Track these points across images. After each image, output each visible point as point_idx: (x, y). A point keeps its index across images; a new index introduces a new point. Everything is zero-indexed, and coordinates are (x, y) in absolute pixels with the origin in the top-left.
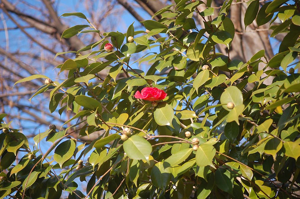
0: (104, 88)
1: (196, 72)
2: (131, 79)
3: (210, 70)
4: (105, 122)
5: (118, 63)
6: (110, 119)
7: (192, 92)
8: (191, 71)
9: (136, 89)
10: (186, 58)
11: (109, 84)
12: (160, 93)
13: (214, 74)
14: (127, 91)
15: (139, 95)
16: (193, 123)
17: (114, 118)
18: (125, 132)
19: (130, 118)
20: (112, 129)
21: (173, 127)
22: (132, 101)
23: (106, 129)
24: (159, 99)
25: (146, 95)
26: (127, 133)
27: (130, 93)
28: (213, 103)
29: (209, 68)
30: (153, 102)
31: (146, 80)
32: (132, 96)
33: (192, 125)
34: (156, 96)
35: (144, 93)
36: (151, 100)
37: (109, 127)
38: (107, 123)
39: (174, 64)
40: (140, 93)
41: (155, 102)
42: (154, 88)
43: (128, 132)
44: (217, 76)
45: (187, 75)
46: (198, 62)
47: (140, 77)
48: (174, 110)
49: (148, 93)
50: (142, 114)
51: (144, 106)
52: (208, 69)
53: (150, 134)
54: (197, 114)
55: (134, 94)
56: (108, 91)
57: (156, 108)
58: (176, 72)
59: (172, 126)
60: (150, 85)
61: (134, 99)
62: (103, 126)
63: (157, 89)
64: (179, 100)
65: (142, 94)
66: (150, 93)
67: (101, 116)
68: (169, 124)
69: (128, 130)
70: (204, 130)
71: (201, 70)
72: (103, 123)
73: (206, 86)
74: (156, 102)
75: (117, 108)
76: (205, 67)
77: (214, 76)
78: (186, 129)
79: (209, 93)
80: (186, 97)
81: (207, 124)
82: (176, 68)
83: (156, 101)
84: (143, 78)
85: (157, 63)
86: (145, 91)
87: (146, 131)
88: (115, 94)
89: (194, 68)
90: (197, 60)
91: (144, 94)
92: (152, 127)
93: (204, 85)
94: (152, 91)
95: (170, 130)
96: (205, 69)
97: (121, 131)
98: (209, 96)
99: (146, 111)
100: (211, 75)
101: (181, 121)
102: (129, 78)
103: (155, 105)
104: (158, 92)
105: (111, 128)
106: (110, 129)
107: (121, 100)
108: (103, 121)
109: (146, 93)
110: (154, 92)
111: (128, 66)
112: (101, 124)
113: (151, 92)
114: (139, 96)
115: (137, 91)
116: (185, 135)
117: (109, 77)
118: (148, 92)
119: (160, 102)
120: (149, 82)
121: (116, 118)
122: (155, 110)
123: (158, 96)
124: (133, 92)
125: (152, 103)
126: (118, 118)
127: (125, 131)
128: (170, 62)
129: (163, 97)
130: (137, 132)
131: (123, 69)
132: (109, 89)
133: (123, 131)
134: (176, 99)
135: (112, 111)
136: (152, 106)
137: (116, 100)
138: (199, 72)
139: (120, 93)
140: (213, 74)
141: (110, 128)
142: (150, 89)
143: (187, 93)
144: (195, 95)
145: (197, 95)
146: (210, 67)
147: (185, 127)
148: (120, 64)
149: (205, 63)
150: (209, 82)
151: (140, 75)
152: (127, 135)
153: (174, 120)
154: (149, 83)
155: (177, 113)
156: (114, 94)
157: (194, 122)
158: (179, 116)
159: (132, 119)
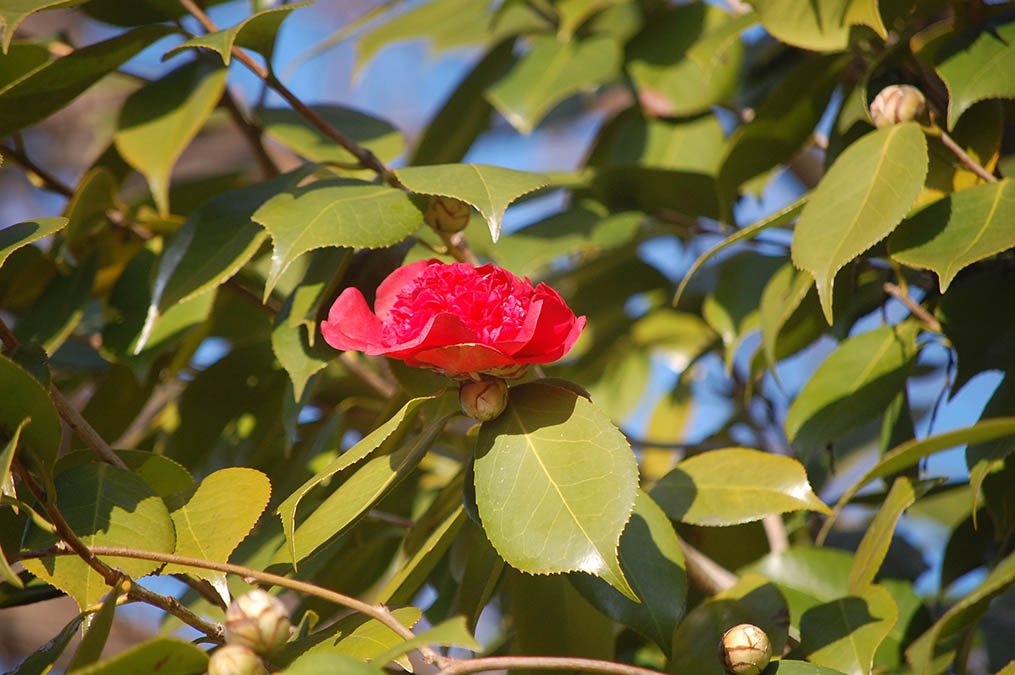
0: (76, 249)
1: (822, 137)
2: (299, 193)
3: (935, 130)
4: (83, 540)
5: (186, 56)
6: (117, 514)
7: (778, 301)
8: (781, 130)
9: (338, 271)
10: (744, 20)
11: (114, 226)
12: (526, 307)
13: (969, 157)
14: (260, 284)
15: (357, 319)
16: (783, 555)
17: (150, 508)
18: (243, 630)
19: (287, 510)
20: (135, 595)
21: (625, 588)
22: (298, 366)
23: (91, 594)
24: (517, 357)
25: (417, 325)
26: (259, 631)
27: (282, 306)
28: (955, 389)
29: (927, 112)
30: (470, 382)
31: (421, 201)
32: (303, 329)
33: (778, 567)
34: (496, 332)
35: (403, 310)
36: (454, 368)
37: (113, 578)
38: (93, 543)
39: (640, 72)
40: (364, 305)
41: (490, 382)
42: (482, 271)
43: (268, 623)
44: (988, 172)
45: (747, 161)
46: (835, 56)
47: (368, 175)
48: (638, 444)
49: (437, 308)
50: (379, 477)
51: (400, 417)
52: (921, 118)
53: (439, 644)
54: (818, 480)
55: (322, 312)
56: (107, 276)
57: (494, 427)
58: (657, 133)
59: (616, 578)
60: (447, 242)
61: (320, 349)
62: (66, 572)
63: (503, 277)
64: (676, 361)
65: (384, 312)
66: (444, 305)
67: (51, 490)
68: (592, 563)
69: (267, 610)
70: (873, 610)
71: (863, 128)
72: (61, 545)
73: (899, 259)
74: (492, 378)
75: (170, 419)
76: (895, 103)
77: (962, 181)
78: (728, 603)
79: (922, 312)
80: (729, 337)
81: (902, 563)
82: (658, 100)
83: (496, 372)
84: (394, 183)
85: (500, 60)
86: (408, 288)
87: (413, 614)
88: (162, 309)
89: (804, 108)
90: (831, 40)
91: (399, 317)
92: (459, 577)
93: (881, 249)
94: (467, 296)
95: (605, 613)
96: (897, 121)
97: (202, 611)
98: (921, 332)
99: (412, 449)
100: (942, 165)
101: (690, 535)
102: (276, 182)
103: (488, 407)
104: (513, 305)
105: (126, 585)
106: (121, 599)
107: (210, 352)
108: (62, 534)
109: (419, 306)
110: (483, 303)
111: (271, 82)
112: (48, 555)
113: (457, 301)
114: (360, 329)
115: (348, 291)
116: (724, 653)
117: (113, 163)
118: (437, 299)
119: (527, 380)
120: (442, 214)
121: (173, 504)
122: (483, 445)
123: (510, 332)
124: (308, 296)
125: (463, 387)
126: (184, 510)
127: (246, 619)
128: (604, 54)
129: (550, 339)
130: (335, 622)
131: (226, 101)
132: (108, 263)
133: (231, 617)
134: (644, 349)
135: (131, 439)
136: (461, 413)
137: (165, 354)
138: (842, 141)
139: (199, 303)
140: (959, 160)
141: (117, 593)
142: (445, 275)
143: (743, 303)
144: (807, 326)
145: (821, 329)
146: (936, 98)
147: (725, 584)
148: (209, 61)
149: (895, 69)
150: (923, 226)
151: (368, 161)
152: (258, 653)
153: (636, 530)
154: (439, 228)
155: (661, 464)
156: (153, 311)
157: (792, 539)
158: (675, 493)
159: (304, 513)
